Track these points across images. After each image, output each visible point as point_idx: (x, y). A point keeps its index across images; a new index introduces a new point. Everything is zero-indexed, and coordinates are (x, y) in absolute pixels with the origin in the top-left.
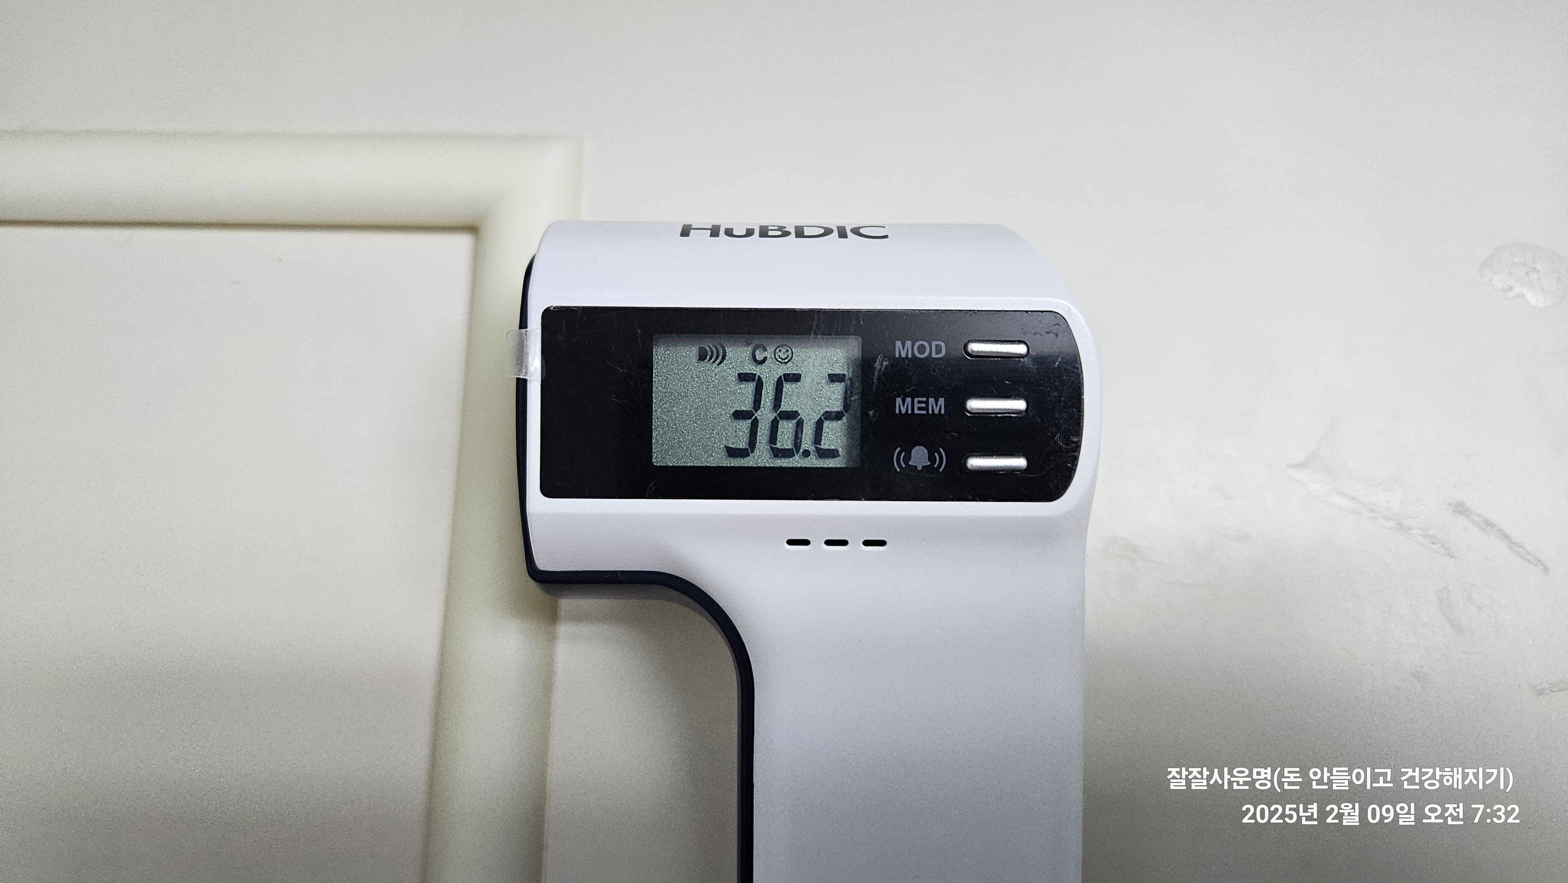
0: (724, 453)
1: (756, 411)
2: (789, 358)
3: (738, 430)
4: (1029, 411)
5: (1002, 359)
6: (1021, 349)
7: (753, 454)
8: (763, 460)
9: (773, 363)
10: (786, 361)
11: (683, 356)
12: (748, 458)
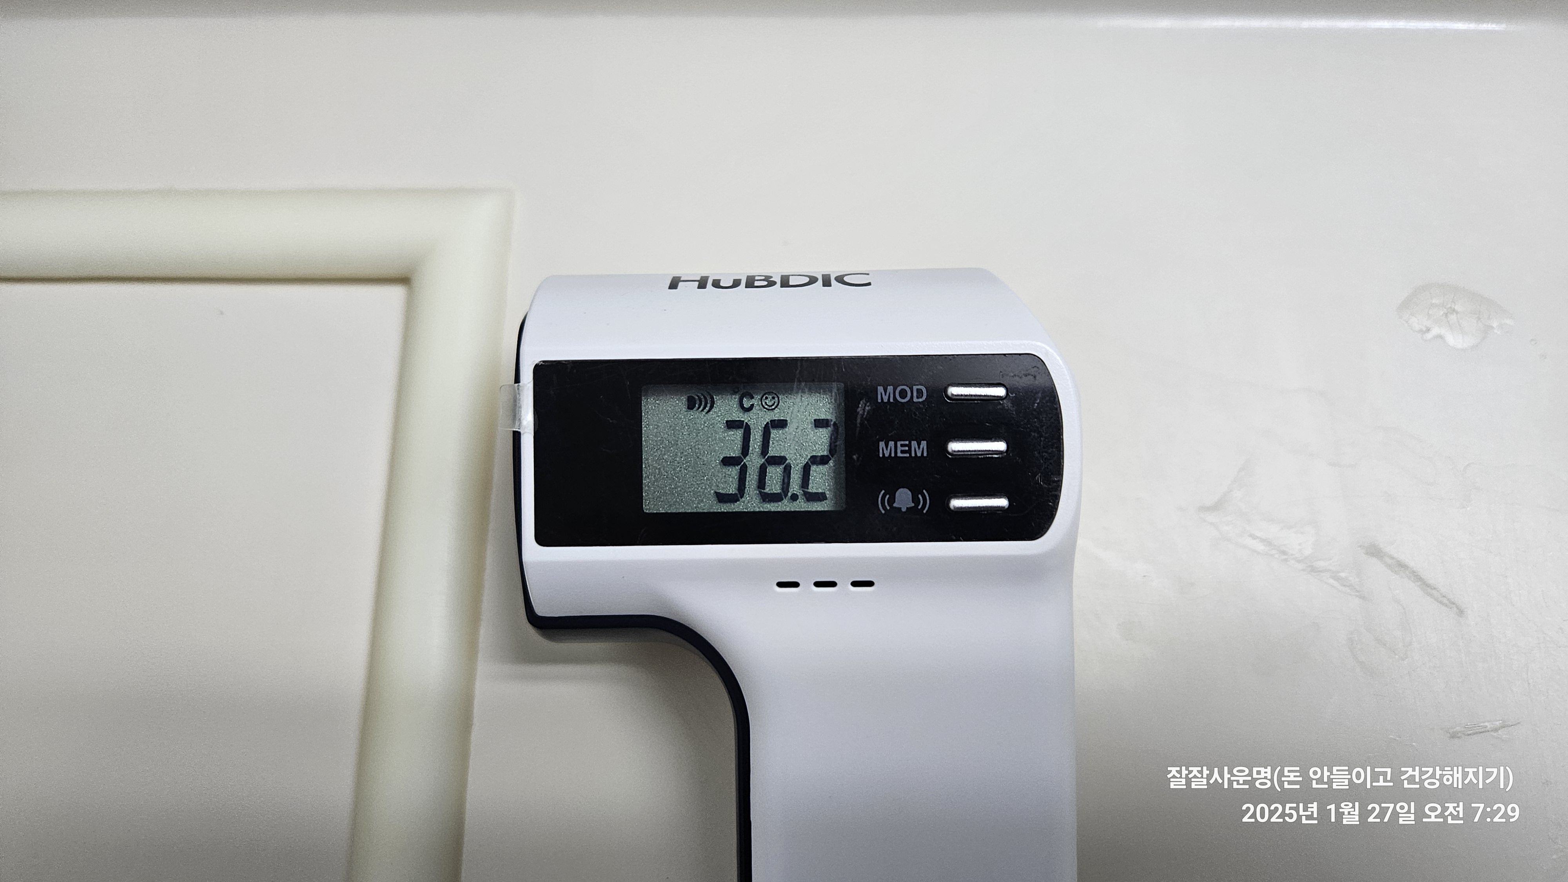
0: (713, 500)
1: (745, 458)
2: (776, 404)
3: (727, 476)
4: (1009, 452)
5: (982, 402)
6: (1000, 392)
7: (743, 499)
8: (752, 504)
9: (761, 410)
10: (773, 407)
11: (673, 405)
12: (738, 502)
